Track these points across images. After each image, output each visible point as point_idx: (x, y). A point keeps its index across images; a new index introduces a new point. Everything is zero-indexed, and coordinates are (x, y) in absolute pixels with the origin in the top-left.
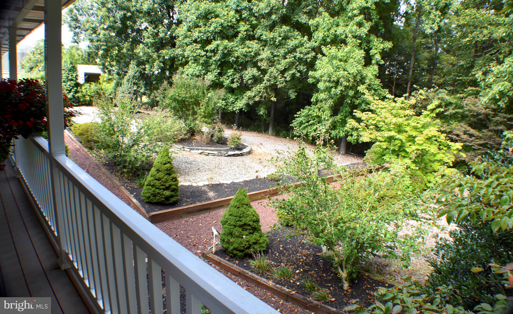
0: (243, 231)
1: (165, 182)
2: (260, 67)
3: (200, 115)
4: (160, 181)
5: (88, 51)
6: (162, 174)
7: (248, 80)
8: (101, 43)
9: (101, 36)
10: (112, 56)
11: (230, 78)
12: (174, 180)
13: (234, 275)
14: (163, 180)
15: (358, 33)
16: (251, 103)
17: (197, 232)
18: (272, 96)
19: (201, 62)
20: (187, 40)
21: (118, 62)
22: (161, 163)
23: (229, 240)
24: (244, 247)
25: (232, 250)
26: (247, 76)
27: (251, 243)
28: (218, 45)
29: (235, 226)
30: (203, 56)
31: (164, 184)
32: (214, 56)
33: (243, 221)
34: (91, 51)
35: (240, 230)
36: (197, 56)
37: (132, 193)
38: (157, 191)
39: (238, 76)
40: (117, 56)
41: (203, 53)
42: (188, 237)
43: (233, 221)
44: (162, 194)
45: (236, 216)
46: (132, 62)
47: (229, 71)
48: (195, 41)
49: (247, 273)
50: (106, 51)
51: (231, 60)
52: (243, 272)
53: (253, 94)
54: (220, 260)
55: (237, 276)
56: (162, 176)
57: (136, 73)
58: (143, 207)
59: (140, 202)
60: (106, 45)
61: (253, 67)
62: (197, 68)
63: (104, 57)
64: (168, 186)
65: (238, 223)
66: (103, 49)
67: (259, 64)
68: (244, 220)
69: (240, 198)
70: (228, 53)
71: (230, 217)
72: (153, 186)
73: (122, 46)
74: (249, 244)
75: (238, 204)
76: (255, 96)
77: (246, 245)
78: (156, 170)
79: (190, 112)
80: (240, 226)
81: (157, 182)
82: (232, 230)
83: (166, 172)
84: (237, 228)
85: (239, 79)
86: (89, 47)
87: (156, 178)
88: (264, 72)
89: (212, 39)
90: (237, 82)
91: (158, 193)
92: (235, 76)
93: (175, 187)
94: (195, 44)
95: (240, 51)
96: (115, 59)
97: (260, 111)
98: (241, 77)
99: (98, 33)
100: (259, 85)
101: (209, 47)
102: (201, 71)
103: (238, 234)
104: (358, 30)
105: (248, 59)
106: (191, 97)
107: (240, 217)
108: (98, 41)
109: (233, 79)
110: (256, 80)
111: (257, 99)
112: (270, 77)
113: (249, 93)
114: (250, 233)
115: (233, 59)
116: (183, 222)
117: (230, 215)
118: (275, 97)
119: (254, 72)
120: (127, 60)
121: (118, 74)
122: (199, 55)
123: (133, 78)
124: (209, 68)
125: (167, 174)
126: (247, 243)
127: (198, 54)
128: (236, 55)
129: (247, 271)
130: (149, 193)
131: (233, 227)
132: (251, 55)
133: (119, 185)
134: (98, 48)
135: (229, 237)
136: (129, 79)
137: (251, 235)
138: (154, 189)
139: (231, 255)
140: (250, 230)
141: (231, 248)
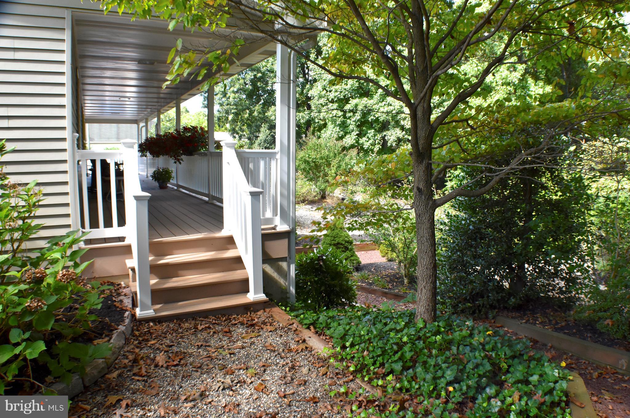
2: (403, 126)
3: (332, 176)
5: (218, 115)
8: (231, 107)
9: (231, 99)
10: (242, 120)
11: (371, 140)
15: (509, 79)
19: (338, 123)
20: (322, 101)
21: (249, 126)
26: (391, 138)
28: (356, 105)
30: (339, 117)
32: (354, 115)
34: (221, 115)
36: (333, 117)
39: (379, 136)
40: (248, 119)
41: (340, 114)
46: (263, 125)
47: (369, 132)
48: (332, 101)
50: (236, 114)
51: (370, 119)
57: (267, 137)
60: (236, 109)
61: (396, 127)
62: (334, 130)
63: (234, 121)
66: (233, 113)
68: (338, 240)
70: (367, 112)
73: (253, 109)
79: (321, 174)
85: (380, 140)
86: (218, 111)
89: (349, 98)
90: (379, 143)
92: (376, 137)
94: (331, 104)
96: (246, 123)
98: (383, 139)
99: (228, 96)
101: (347, 107)
102: (339, 132)
104: (509, 76)
106: (322, 158)
108: (228, 105)
109: (374, 141)
115: (372, 117)
119: (398, 133)
120: (259, 123)
121: (249, 139)
122: (336, 116)
123: (265, 142)
124: (346, 129)
127: (334, 115)
132: (393, 114)
134: (227, 112)
136: (260, 144)
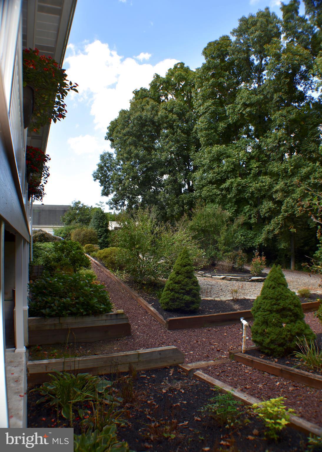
0: (282, 317)
1: (184, 285)
2: (276, 199)
4: (180, 285)
6: (182, 276)
7: (265, 214)
11: (247, 215)
12: (195, 284)
13: (272, 375)
14: (183, 283)
16: (271, 236)
17: (221, 340)
18: (292, 228)
19: (217, 200)
22: (181, 265)
23: (264, 331)
24: (284, 339)
25: (268, 344)
26: (264, 210)
27: (293, 334)
28: (232, 183)
29: (270, 311)
30: (219, 195)
31: (185, 287)
32: (229, 193)
33: (282, 305)
35: (278, 316)
36: (213, 195)
37: (150, 303)
38: (177, 295)
39: (255, 210)
41: (219, 192)
42: (210, 344)
43: (269, 305)
44: (182, 299)
45: (272, 299)
47: (245, 207)
48: (211, 182)
49: (292, 370)
51: (246, 196)
52: (286, 369)
53: (271, 228)
54: (253, 359)
55: (276, 376)
56: (181, 278)
58: (161, 313)
59: (157, 310)
61: (269, 201)
64: (188, 289)
65: (275, 307)
67: (274, 197)
68: (282, 303)
69: (275, 276)
70: (242, 189)
71: (264, 301)
72: (172, 290)
74: (291, 335)
75: (273, 283)
76: (274, 229)
77: (286, 335)
78: (176, 273)
80: (278, 311)
81: (177, 285)
82: (267, 316)
83: (186, 275)
84: (274, 314)
85: (255, 214)
87: (176, 281)
88: (280, 203)
89: (225, 179)
90: (254, 217)
91: (178, 298)
92: (252, 212)
93: (196, 291)
94: (210, 185)
95: (254, 186)
97: (280, 245)
98: (258, 212)
100: (276, 218)
101: (223, 186)
103: (276, 322)
105: (263, 193)
107: (277, 300)
109: (250, 215)
110: (274, 213)
111: (276, 232)
112: (287, 208)
113: (267, 228)
114: (292, 321)
115: (248, 194)
116: (205, 331)
117: (263, 299)
118: (294, 228)
119: (270, 205)
122: (215, 195)
124: (225, 206)
125: (187, 277)
126: (289, 333)
127: (214, 193)
128: (251, 190)
129: (292, 368)
130: (168, 298)
131: (268, 312)
132: (265, 189)
133: (137, 296)
135: (264, 327)
137: (293, 323)
138: (173, 293)
139: (266, 351)
140: (291, 316)
141: (268, 340)
